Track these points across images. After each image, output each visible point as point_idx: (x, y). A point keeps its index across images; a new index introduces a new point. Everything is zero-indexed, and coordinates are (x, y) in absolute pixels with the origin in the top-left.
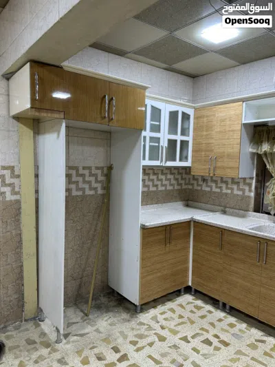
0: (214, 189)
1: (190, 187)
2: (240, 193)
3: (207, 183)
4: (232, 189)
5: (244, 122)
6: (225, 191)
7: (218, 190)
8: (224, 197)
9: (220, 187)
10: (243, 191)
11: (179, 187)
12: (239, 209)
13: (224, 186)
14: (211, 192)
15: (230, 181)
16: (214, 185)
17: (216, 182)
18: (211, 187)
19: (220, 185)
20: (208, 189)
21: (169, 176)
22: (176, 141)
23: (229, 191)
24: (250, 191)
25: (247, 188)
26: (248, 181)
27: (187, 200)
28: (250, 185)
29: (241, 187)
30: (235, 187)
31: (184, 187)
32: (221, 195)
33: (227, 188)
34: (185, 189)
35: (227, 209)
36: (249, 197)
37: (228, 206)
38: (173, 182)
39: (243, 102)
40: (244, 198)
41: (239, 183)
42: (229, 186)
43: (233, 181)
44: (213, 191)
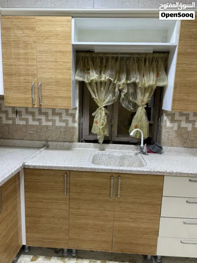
0: (31, 122)
2: (63, 124)
3: (21, 115)
4: (54, 121)
6: (44, 123)
7: (37, 123)
8: (45, 130)
9: (39, 120)
10: (66, 122)
12: (63, 142)
13: (43, 118)
14: (27, 126)
15: (50, 112)
16: (30, 118)
17: (33, 114)
18: (27, 120)
19: (38, 117)
20: (23, 123)
23: (50, 124)
24: (74, 121)
25: (70, 119)
26: (70, 112)
28: (73, 116)
29: (63, 118)
30: (57, 118)
32: (40, 127)
33: (47, 120)
35: (50, 143)
36: (74, 128)
37: (50, 139)
39: (72, 17)
40: (68, 130)
41: (61, 114)
42: (50, 118)
43: (54, 112)
44: (30, 124)
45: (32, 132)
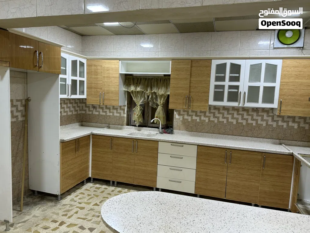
0: (101, 113)
1: (84, 112)
2: (118, 115)
3: (96, 109)
4: (113, 113)
5: (120, 73)
6: (108, 114)
7: (104, 114)
8: (108, 118)
9: (106, 112)
10: (120, 113)
11: (76, 113)
12: (118, 125)
13: (108, 111)
14: (99, 115)
15: (112, 108)
16: (101, 110)
17: (102, 108)
18: (99, 112)
19: (105, 110)
20: (97, 113)
21: (69, 105)
22: (76, 81)
23: (111, 114)
24: (124, 113)
25: (122, 112)
26: (122, 108)
27: (82, 122)
28: (124, 110)
29: (118, 111)
30: (115, 111)
31: (79, 112)
32: (106, 116)
33: (110, 112)
34: (80, 114)
35: (111, 126)
36: (124, 117)
37: (111, 123)
38: (72, 109)
39: (120, 60)
40: (121, 118)
41: (117, 108)
42: (111, 111)
43: (114, 108)
44: (101, 114)
45: (101, 119)
